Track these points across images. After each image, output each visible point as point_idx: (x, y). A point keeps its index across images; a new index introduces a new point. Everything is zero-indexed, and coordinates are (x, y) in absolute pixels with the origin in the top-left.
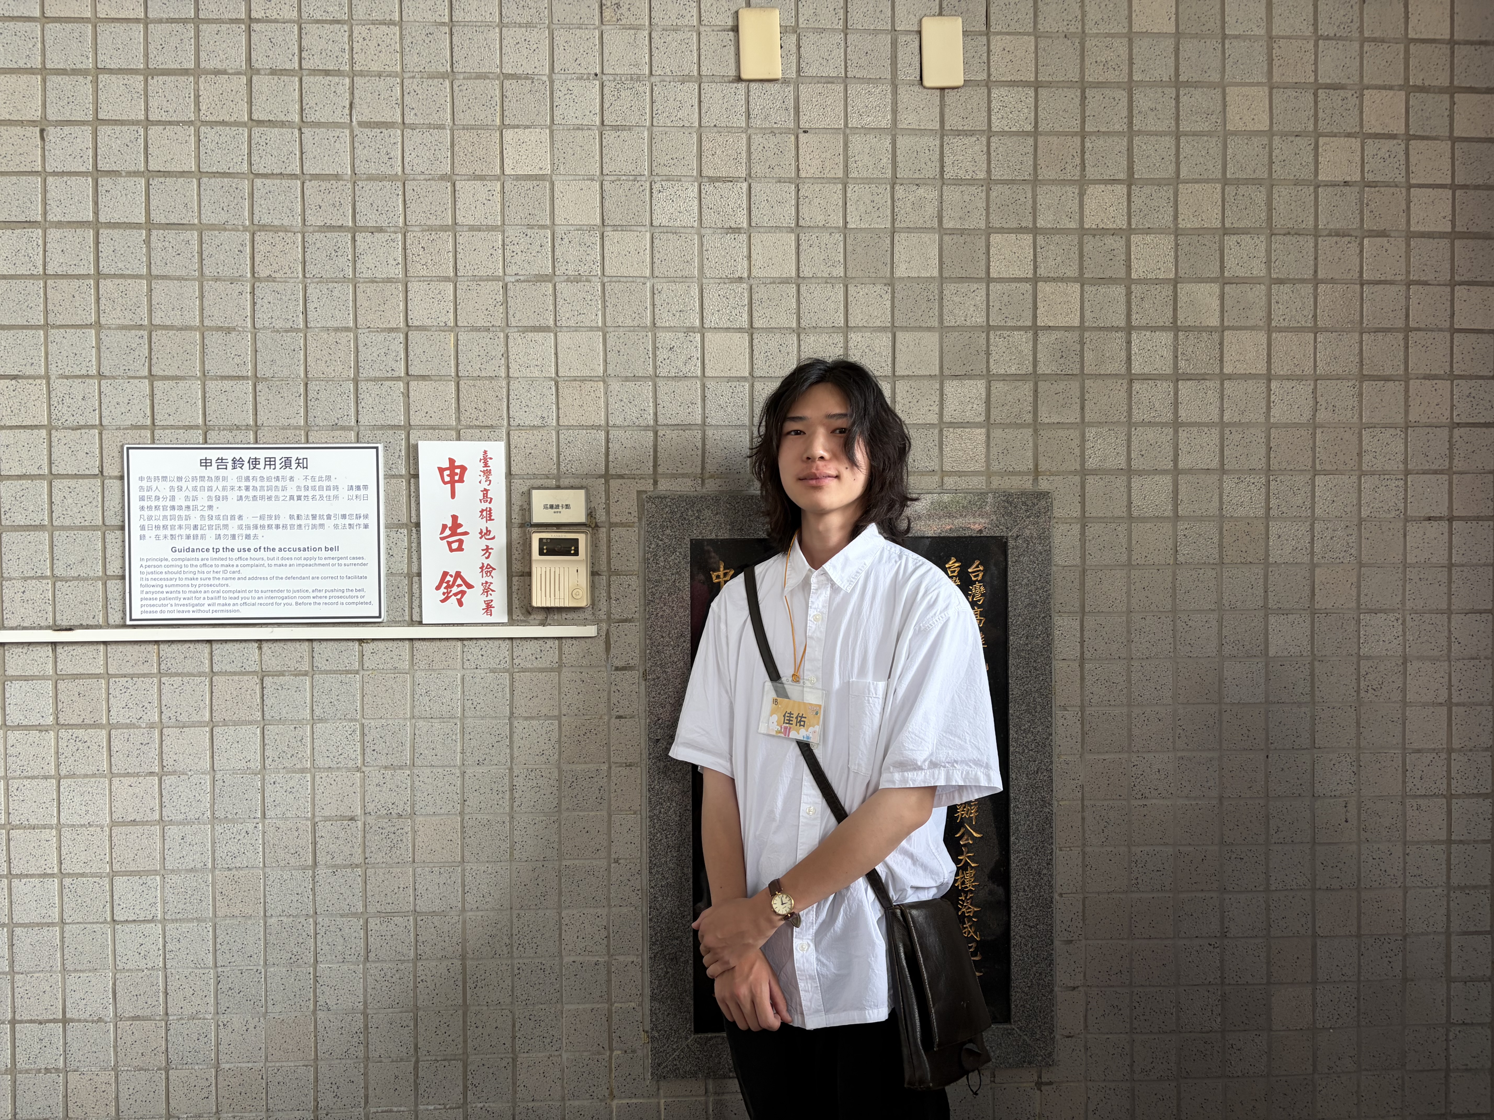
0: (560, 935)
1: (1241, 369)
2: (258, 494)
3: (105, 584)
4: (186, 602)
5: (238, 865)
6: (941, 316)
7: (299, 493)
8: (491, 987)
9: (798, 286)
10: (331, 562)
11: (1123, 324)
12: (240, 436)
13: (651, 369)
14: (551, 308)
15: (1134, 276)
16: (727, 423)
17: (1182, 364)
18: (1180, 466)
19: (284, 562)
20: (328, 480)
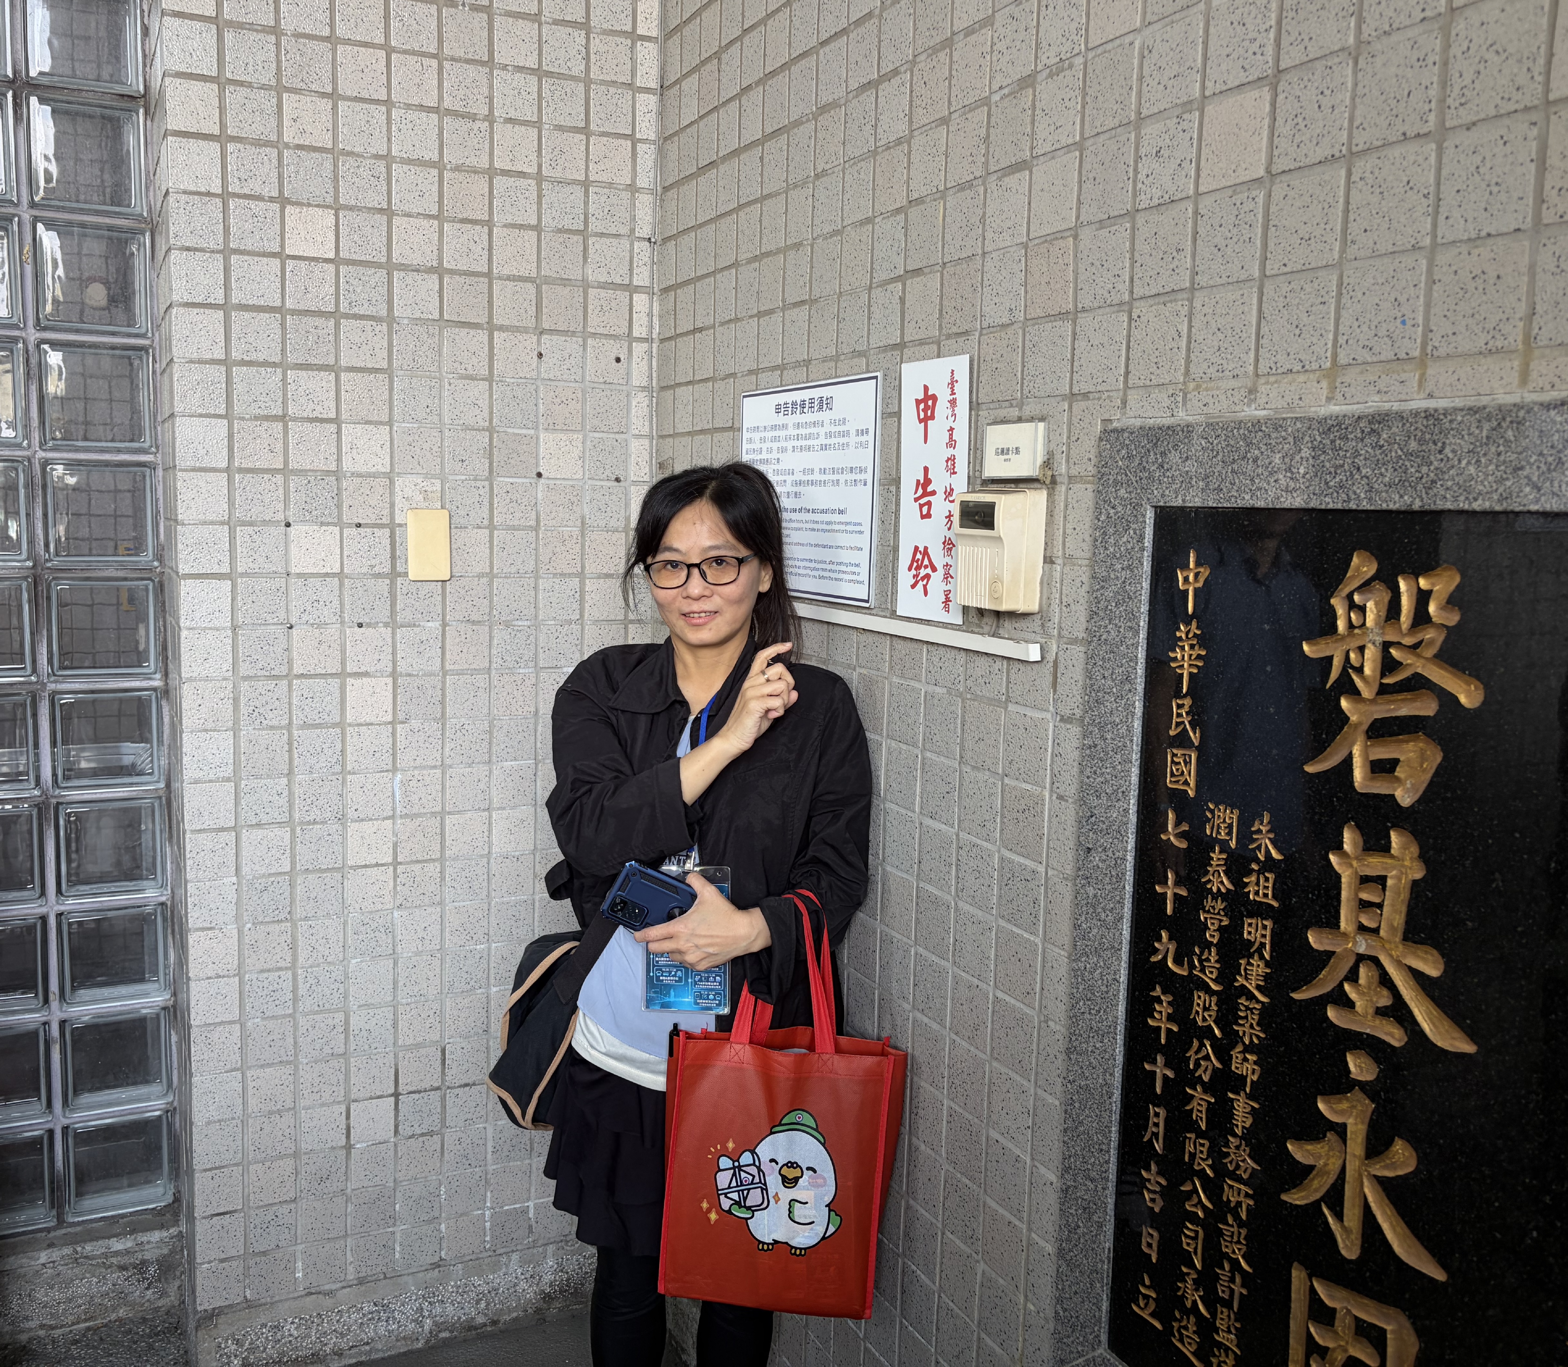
2: (803, 443)
7: (826, 441)
10: (841, 527)
12: (799, 374)
13: (1129, 200)
14: (1029, 128)
20: (844, 423)
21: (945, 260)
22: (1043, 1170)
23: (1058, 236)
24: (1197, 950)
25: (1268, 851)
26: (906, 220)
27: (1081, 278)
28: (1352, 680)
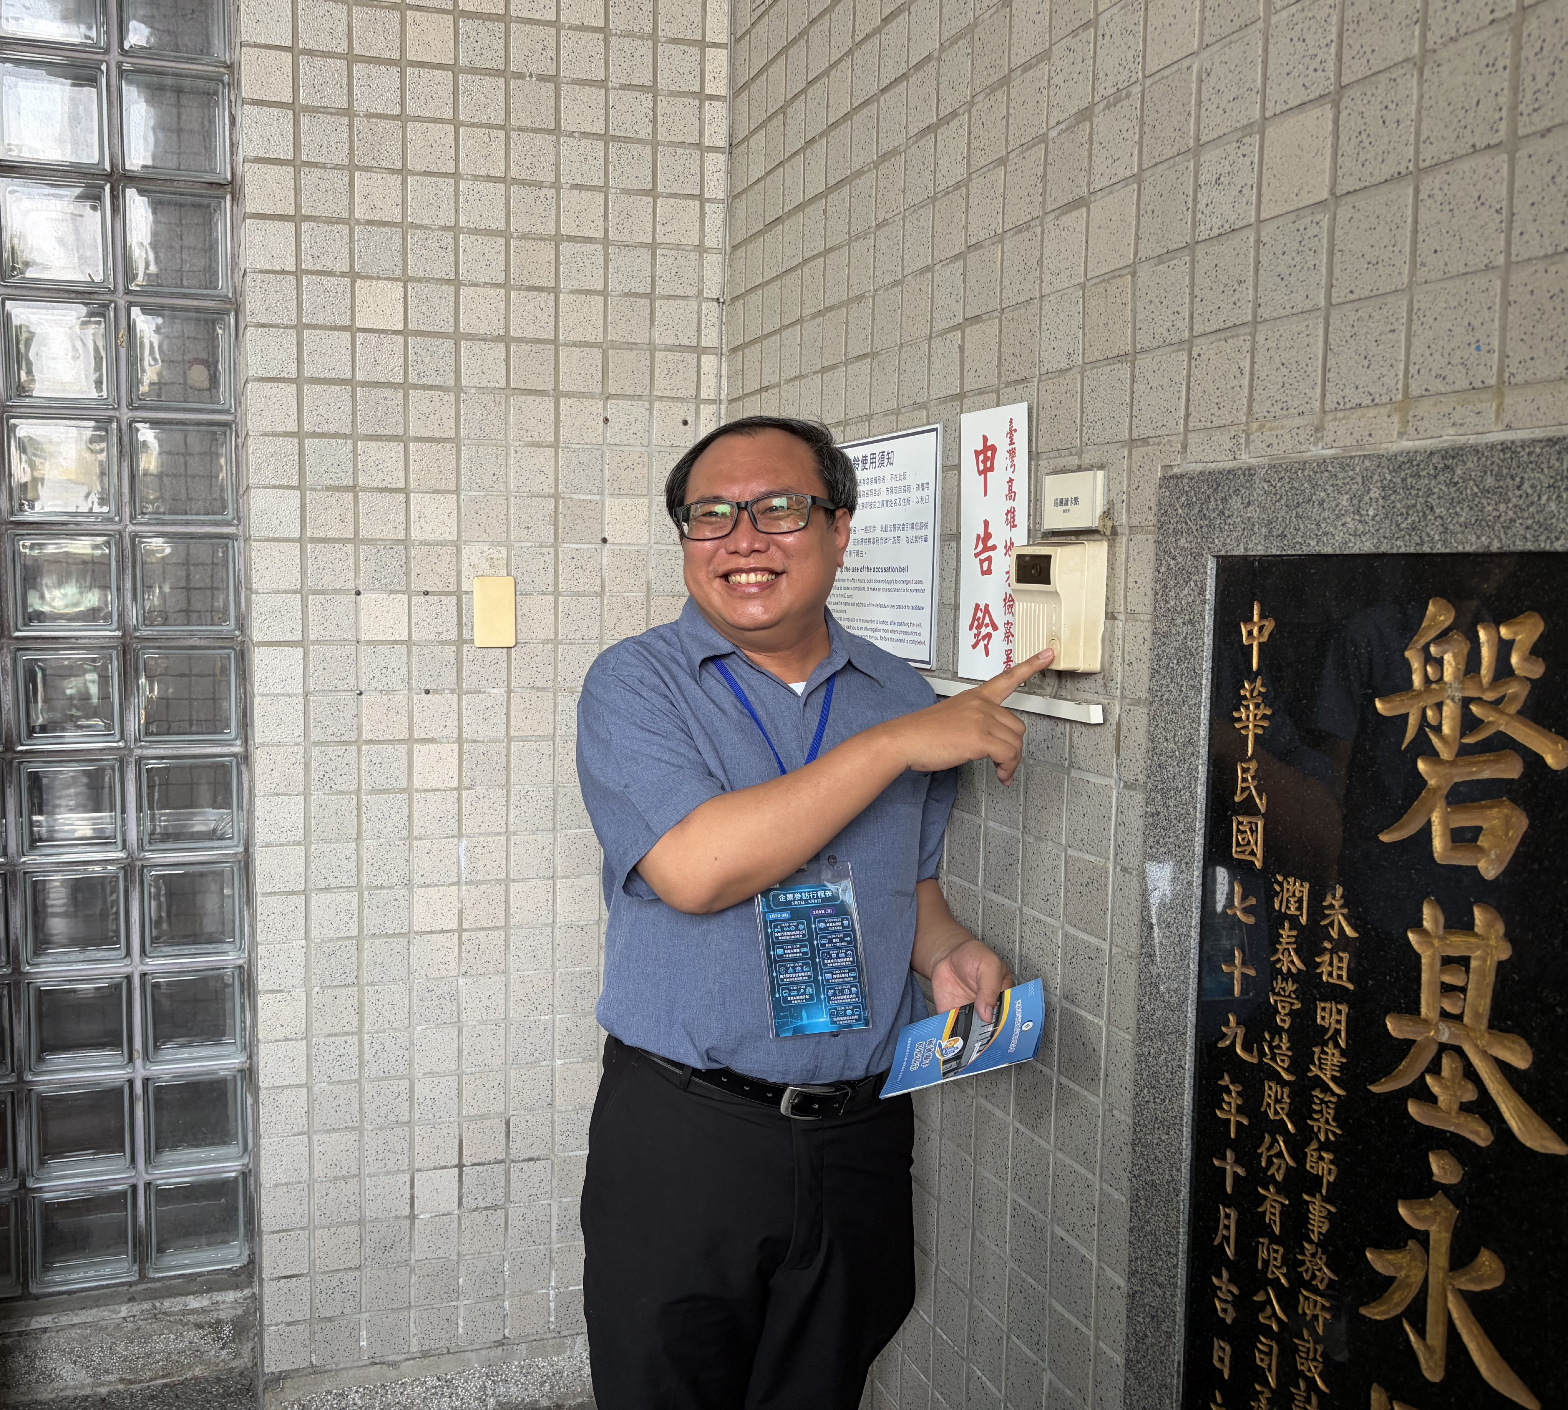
7: (887, 497)
10: (902, 587)
12: (861, 429)
14: (1086, 163)
19: (875, 585)
20: (905, 478)
21: (1004, 306)
22: (1109, 1272)
23: (1115, 274)
24: (1267, 1036)
25: (1341, 930)
26: (965, 266)
27: (1139, 317)
28: (1430, 740)
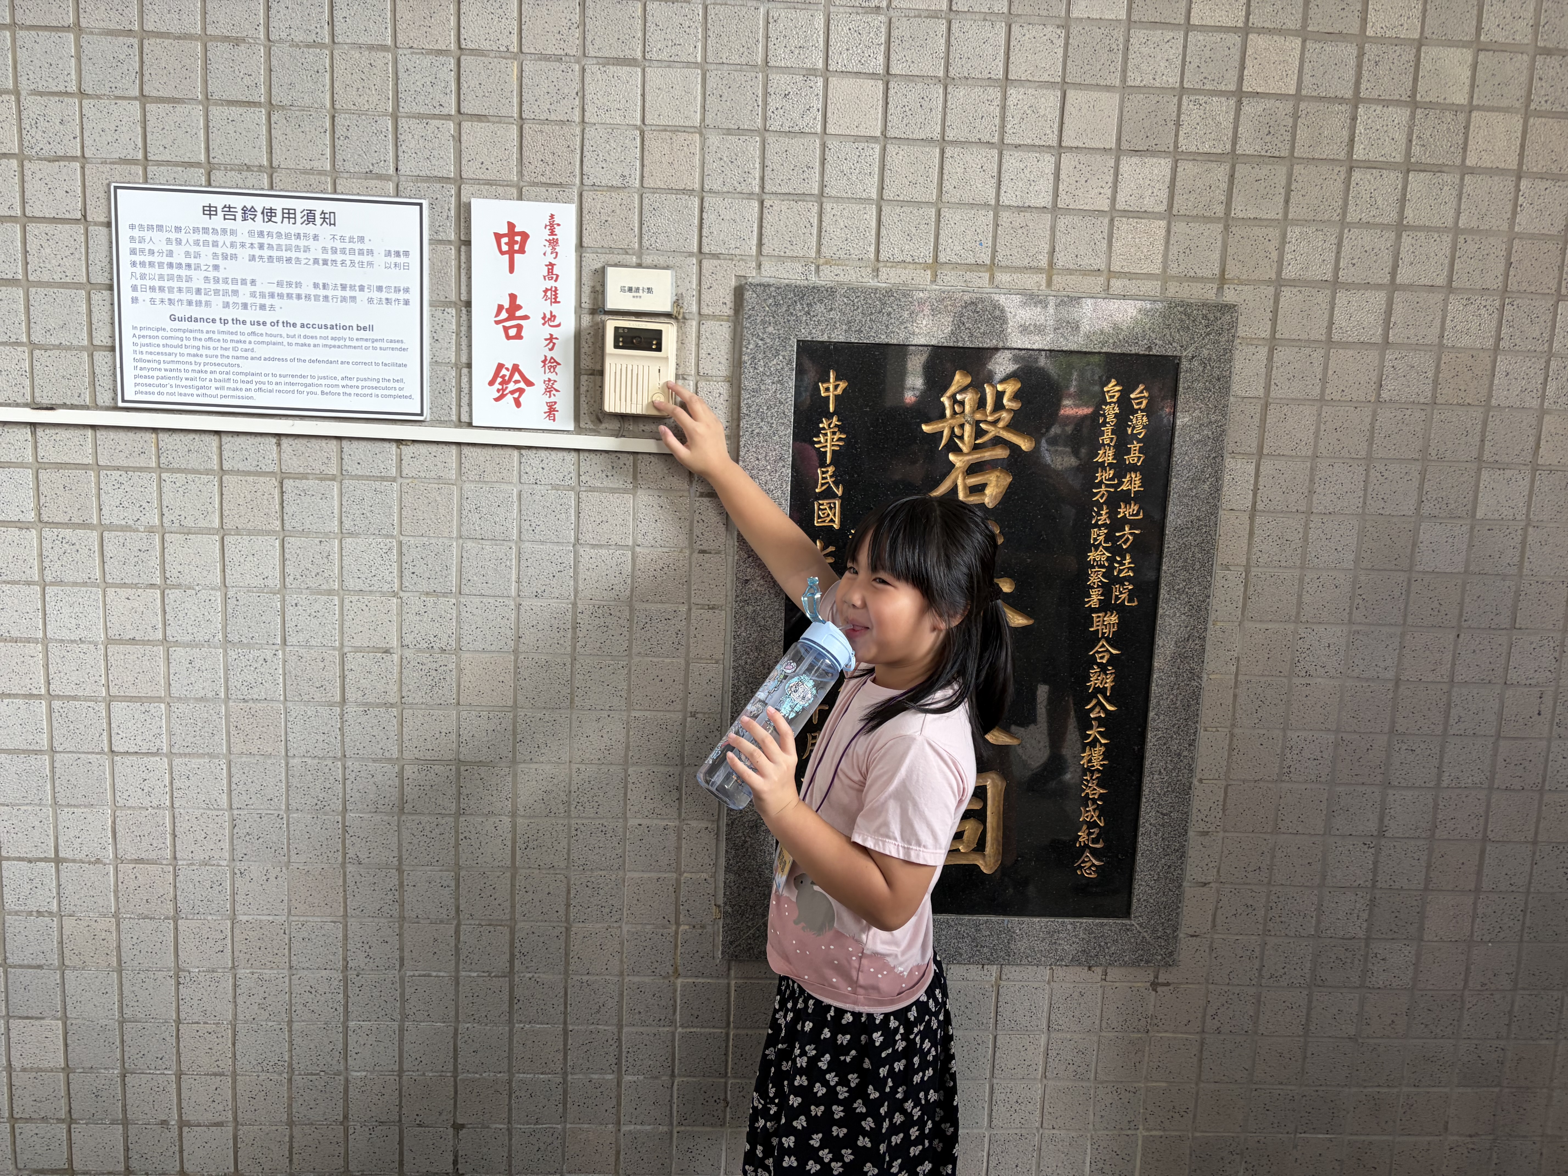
0: (626, 794)
1: (1488, 161)
2: (275, 254)
3: (91, 356)
4: (189, 383)
5: (255, 696)
6: (1124, 71)
7: (325, 256)
8: (544, 849)
9: (950, 23)
10: (364, 344)
11: (1349, 94)
12: (252, 178)
13: (759, 121)
14: (640, 34)
15: (1370, 32)
16: (850, 195)
17: (1416, 150)
18: (1398, 281)
19: (307, 341)
20: (360, 241)
21: (525, 116)
23: (680, 129)
26: (458, 65)
28: (956, 443)
